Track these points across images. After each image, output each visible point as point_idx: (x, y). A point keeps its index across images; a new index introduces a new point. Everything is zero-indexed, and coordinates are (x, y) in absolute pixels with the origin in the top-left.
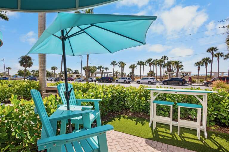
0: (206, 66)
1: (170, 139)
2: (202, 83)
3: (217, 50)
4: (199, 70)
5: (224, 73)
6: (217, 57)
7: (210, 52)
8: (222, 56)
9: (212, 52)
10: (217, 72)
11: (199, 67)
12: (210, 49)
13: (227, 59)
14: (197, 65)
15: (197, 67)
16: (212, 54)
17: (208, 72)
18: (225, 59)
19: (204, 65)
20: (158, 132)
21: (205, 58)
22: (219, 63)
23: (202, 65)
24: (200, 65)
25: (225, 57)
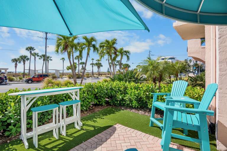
0: (24, 64)
1: (65, 144)
2: (21, 80)
3: (34, 50)
4: (16, 67)
5: (38, 71)
6: (34, 56)
7: (28, 50)
8: (38, 56)
9: (30, 50)
10: (34, 69)
11: (16, 64)
12: (29, 48)
13: (41, 59)
14: (14, 62)
15: (14, 63)
16: (31, 52)
17: (25, 69)
18: (40, 59)
19: (22, 62)
20: (46, 147)
21: (22, 56)
22: (36, 62)
23: (19, 62)
24: (17, 62)
25: (40, 57)
